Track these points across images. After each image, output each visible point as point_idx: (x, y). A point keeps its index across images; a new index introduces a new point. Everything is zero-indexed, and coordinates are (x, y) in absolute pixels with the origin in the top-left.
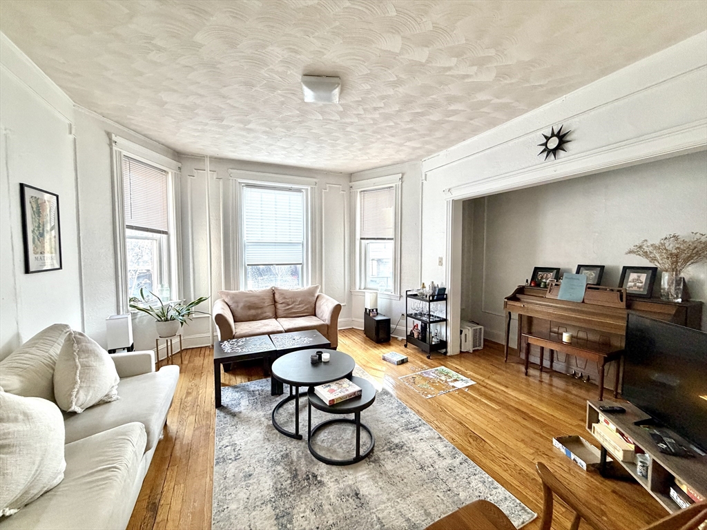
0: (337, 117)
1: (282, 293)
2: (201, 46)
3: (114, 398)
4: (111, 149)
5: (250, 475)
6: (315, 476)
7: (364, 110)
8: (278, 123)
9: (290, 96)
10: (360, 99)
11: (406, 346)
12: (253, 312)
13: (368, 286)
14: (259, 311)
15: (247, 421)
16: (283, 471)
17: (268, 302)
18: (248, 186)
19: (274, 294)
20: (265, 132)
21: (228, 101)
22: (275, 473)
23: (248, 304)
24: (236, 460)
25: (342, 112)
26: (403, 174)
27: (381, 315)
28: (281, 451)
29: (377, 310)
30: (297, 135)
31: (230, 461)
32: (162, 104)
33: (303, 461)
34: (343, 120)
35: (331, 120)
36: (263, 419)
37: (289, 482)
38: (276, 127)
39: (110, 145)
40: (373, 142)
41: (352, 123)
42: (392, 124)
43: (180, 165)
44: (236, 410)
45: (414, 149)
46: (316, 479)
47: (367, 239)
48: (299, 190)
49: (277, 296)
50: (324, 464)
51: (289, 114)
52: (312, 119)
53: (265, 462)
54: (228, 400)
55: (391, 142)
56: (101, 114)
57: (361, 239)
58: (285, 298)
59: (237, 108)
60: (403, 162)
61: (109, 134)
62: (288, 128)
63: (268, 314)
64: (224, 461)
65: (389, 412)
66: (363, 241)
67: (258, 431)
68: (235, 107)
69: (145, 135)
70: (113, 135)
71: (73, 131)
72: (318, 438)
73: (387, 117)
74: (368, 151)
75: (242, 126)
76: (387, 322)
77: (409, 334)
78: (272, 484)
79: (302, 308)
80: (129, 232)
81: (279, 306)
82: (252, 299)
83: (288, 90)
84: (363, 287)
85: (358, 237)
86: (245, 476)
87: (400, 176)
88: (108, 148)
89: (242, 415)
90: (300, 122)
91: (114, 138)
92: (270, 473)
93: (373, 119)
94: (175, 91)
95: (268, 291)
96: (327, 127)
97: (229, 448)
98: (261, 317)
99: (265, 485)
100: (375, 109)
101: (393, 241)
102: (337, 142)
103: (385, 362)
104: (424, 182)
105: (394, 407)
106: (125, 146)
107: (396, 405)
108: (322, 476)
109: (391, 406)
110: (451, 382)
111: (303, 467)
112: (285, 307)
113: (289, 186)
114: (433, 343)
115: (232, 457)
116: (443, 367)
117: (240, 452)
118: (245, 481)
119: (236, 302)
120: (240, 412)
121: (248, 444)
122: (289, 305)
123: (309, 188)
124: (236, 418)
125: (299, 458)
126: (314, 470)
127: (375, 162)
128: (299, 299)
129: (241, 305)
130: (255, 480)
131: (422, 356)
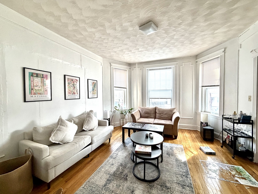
0: (166, 35)
1: (159, 110)
2: (109, 34)
3: (94, 129)
4: (111, 67)
5: (113, 165)
6: (127, 176)
7: (174, 27)
8: (147, 46)
9: (142, 35)
10: (168, 24)
11: (222, 147)
12: (147, 115)
13: (207, 110)
14: (149, 115)
15: (126, 149)
16: (121, 169)
17: (153, 112)
18: (150, 70)
19: (156, 109)
20: (145, 50)
21: (128, 45)
22: (119, 168)
23: (146, 112)
24: (114, 158)
25: (165, 32)
26: (225, 49)
27: (210, 126)
28: (126, 163)
29: (207, 123)
30: (157, 47)
31: (112, 158)
32: (115, 52)
33: (128, 170)
34: (169, 36)
35: (164, 37)
36: (130, 151)
37: (119, 173)
38: (147, 47)
39: (111, 66)
40: (194, 39)
41: (174, 35)
42: (195, 27)
43: (130, 67)
44: (127, 145)
45: (225, 32)
46: (126, 178)
47: (205, 86)
48: (170, 68)
49: (157, 110)
50: (133, 174)
51: (147, 41)
52: (157, 40)
53: (119, 163)
54: (127, 141)
55: (204, 35)
56: (108, 59)
57: (202, 86)
58: (159, 111)
59: (132, 46)
60: (225, 42)
61: (110, 63)
62: (152, 46)
63: (152, 116)
64: (111, 157)
65: (178, 172)
66: (203, 87)
67: (126, 154)
68: (131, 46)
69: (119, 61)
70: (111, 63)
71: (102, 65)
72: (140, 165)
73: (190, 25)
74: (195, 43)
75: (138, 51)
76: (212, 131)
77: (224, 140)
78: (115, 170)
79: (166, 116)
80: (115, 88)
81: (157, 114)
82: (147, 110)
83: (140, 34)
84: (203, 110)
85: (200, 85)
86: (112, 164)
87: (223, 50)
88: (110, 67)
89: (126, 147)
90: (154, 43)
91: (111, 64)
92: (117, 167)
93: (183, 29)
94: (115, 48)
95: (154, 108)
96: (165, 40)
97: (115, 154)
98: (150, 117)
99: (113, 169)
100: (180, 24)
101: (219, 87)
102: (175, 45)
103: (200, 150)
104: (240, 49)
105: (182, 171)
106: (114, 65)
107: (185, 171)
108: (128, 178)
109: (181, 170)
110: (238, 177)
111: (126, 171)
112: (159, 115)
113: (166, 67)
114: (239, 150)
115: (114, 157)
116: (241, 167)
117: (117, 157)
118: (111, 165)
119: (142, 111)
120: (127, 146)
121: (120, 156)
122: (160, 114)
123: (174, 66)
124: (124, 147)
125: (129, 167)
126: (129, 174)
127: (205, 47)
128: (165, 113)
129: (143, 112)
130: (112, 167)
131: (229, 155)
